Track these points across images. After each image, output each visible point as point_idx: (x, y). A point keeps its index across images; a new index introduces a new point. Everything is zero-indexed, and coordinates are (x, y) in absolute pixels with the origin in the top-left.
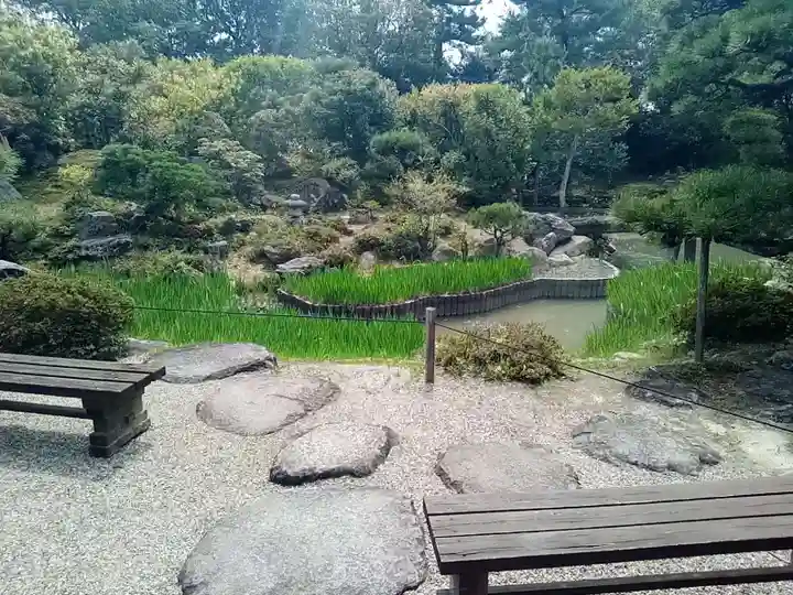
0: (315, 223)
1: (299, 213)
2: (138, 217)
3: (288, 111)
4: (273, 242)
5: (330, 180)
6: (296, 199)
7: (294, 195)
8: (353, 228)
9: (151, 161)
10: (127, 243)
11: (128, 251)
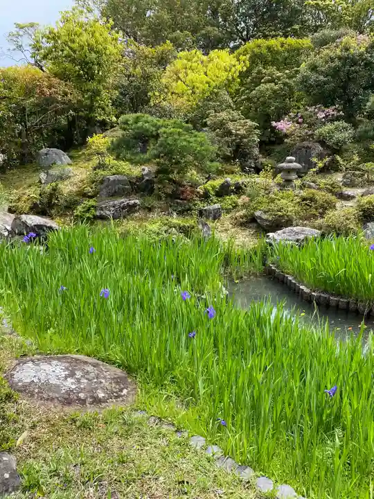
0: (310, 187)
1: (294, 176)
2: (147, 180)
3: (285, 84)
4: (264, 207)
5: (322, 142)
6: (291, 162)
7: (288, 158)
8: (349, 191)
9: (159, 127)
10: (135, 205)
11: (136, 211)
